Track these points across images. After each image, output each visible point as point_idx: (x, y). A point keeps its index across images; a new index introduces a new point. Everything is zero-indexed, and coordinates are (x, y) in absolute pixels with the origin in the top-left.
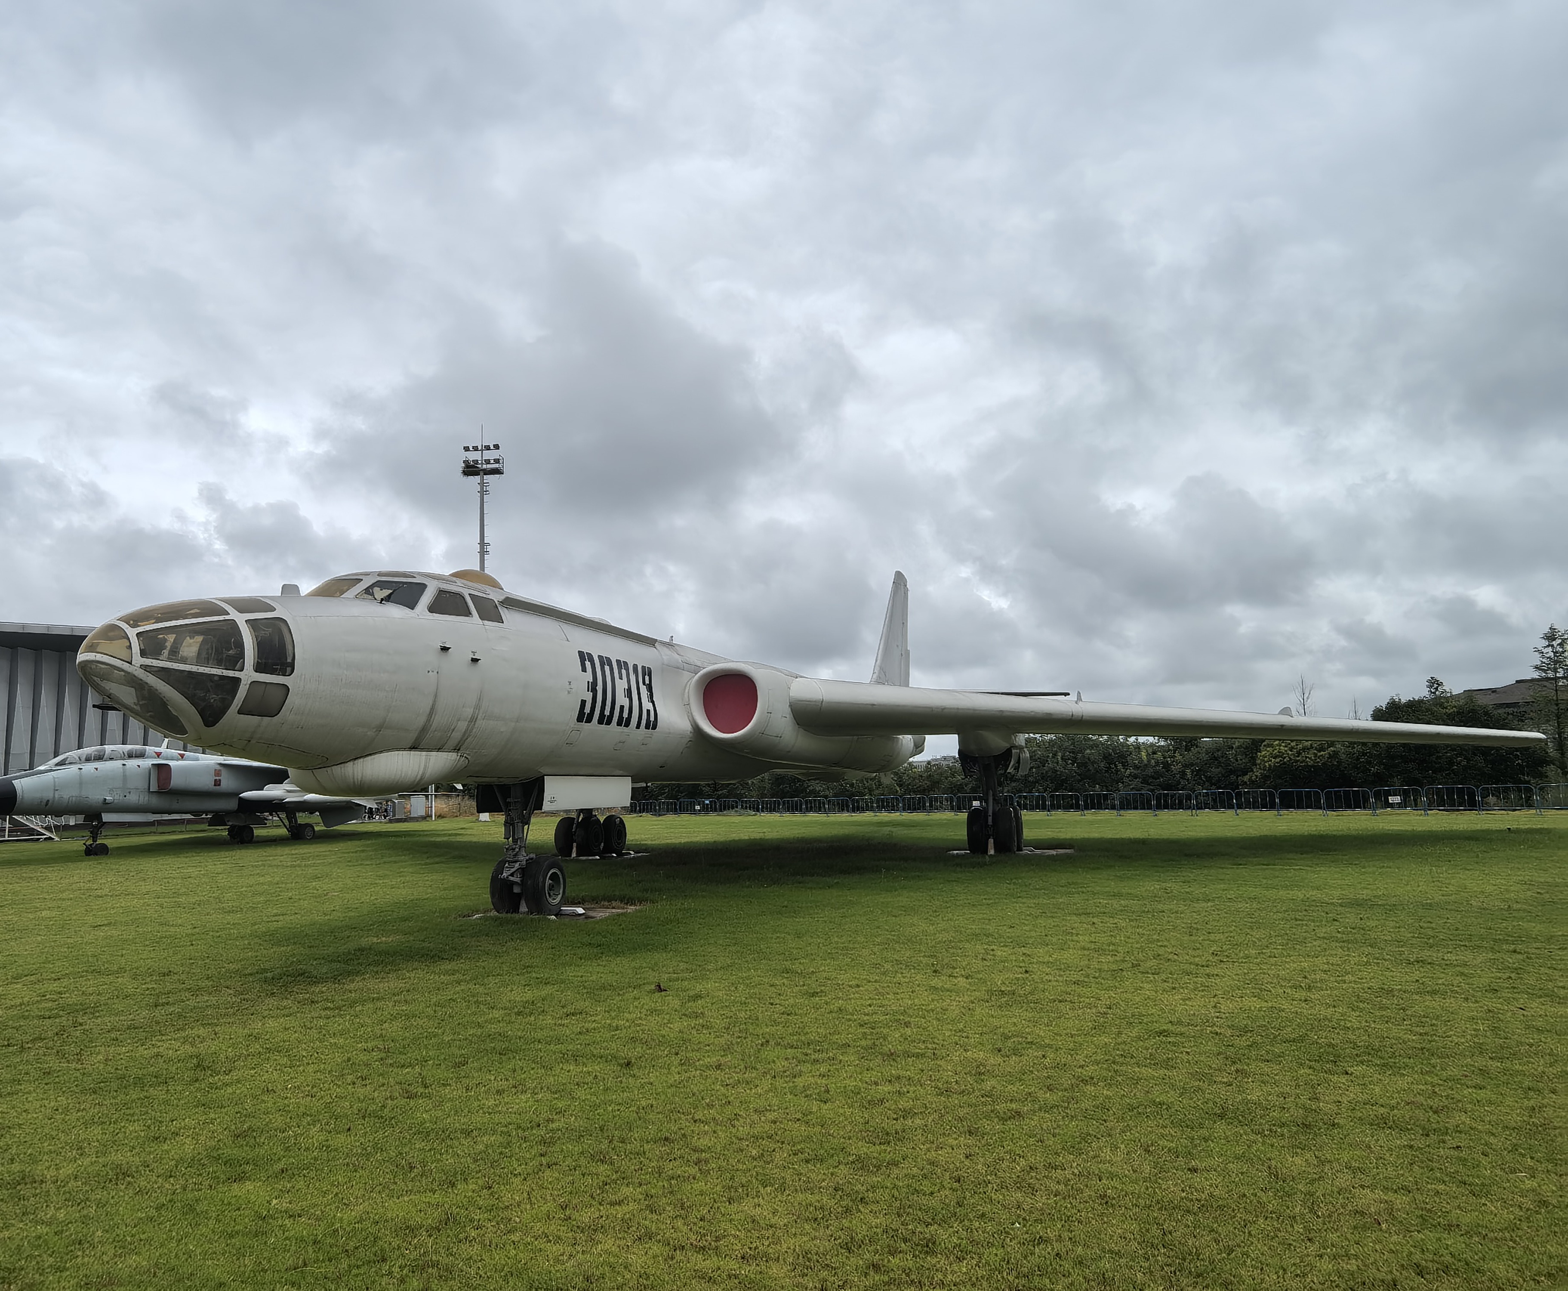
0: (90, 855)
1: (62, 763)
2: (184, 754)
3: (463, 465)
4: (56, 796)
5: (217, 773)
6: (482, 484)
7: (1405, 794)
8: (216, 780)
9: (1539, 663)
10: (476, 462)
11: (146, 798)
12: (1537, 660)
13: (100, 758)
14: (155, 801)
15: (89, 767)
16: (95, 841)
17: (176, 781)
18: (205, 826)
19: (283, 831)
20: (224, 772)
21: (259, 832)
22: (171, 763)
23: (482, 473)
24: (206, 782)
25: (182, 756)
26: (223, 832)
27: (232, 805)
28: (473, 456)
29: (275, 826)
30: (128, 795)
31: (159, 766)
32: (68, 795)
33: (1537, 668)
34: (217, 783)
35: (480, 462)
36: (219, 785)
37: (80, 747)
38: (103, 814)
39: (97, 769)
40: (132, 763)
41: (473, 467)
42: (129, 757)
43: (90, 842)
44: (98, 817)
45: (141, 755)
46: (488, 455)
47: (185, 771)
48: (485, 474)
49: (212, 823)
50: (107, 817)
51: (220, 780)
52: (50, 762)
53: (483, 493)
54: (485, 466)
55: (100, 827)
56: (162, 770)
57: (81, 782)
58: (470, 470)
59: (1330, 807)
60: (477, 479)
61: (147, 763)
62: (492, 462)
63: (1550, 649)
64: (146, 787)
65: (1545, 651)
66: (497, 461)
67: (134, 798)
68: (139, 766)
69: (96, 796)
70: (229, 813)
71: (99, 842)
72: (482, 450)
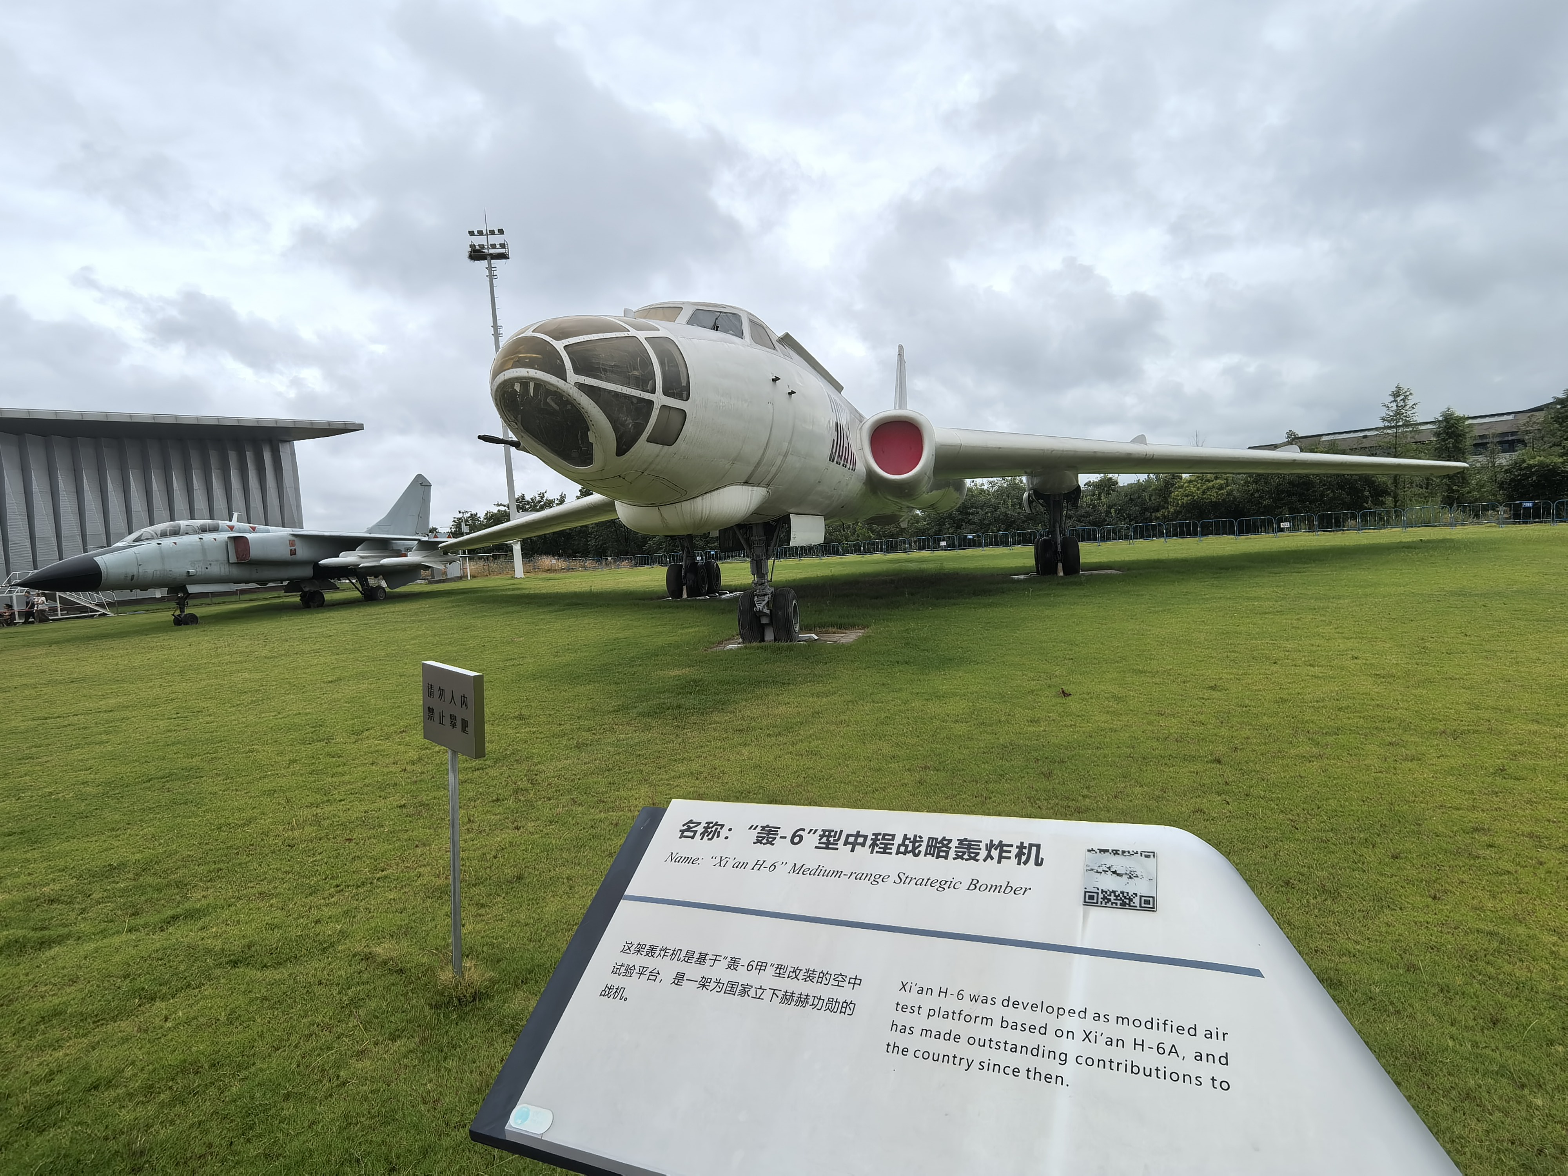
0: (180, 625)
1: (138, 539)
2: (255, 527)
3: (470, 249)
4: (140, 571)
5: (292, 543)
6: (490, 268)
7: (1292, 520)
8: (291, 550)
9: (1385, 415)
10: (482, 246)
11: (227, 570)
12: (1384, 412)
13: (176, 532)
14: (235, 572)
15: (168, 542)
16: (182, 611)
17: (255, 552)
18: (282, 593)
19: (357, 594)
20: (298, 542)
21: (329, 596)
22: (247, 535)
23: (489, 258)
24: (283, 553)
25: (254, 529)
26: (296, 599)
27: (308, 572)
28: (478, 241)
29: (348, 589)
30: (209, 567)
31: (235, 539)
32: (151, 569)
33: (1383, 419)
34: (293, 552)
35: (486, 247)
36: (295, 554)
37: (152, 523)
38: (187, 586)
39: (175, 543)
40: (209, 537)
41: (478, 251)
42: (203, 531)
43: (178, 612)
44: (183, 589)
45: (215, 529)
46: (493, 239)
47: (263, 542)
48: (492, 258)
49: (288, 589)
50: (192, 589)
51: (295, 549)
52: (125, 539)
53: (491, 276)
54: (490, 251)
55: (186, 598)
56: (239, 542)
57: (163, 556)
58: (477, 254)
59: (1241, 532)
60: (485, 263)
61: (223, 536)
62: (498, 246)
63: (1394, 404)
64: (226, 559)
65: (1390, 405)
66: (503, 246)
67: (216, 570)
68: (215, 539)
69: (179, 568)
70: (304, 580)
71: (187, 611)
72: (487, 235)
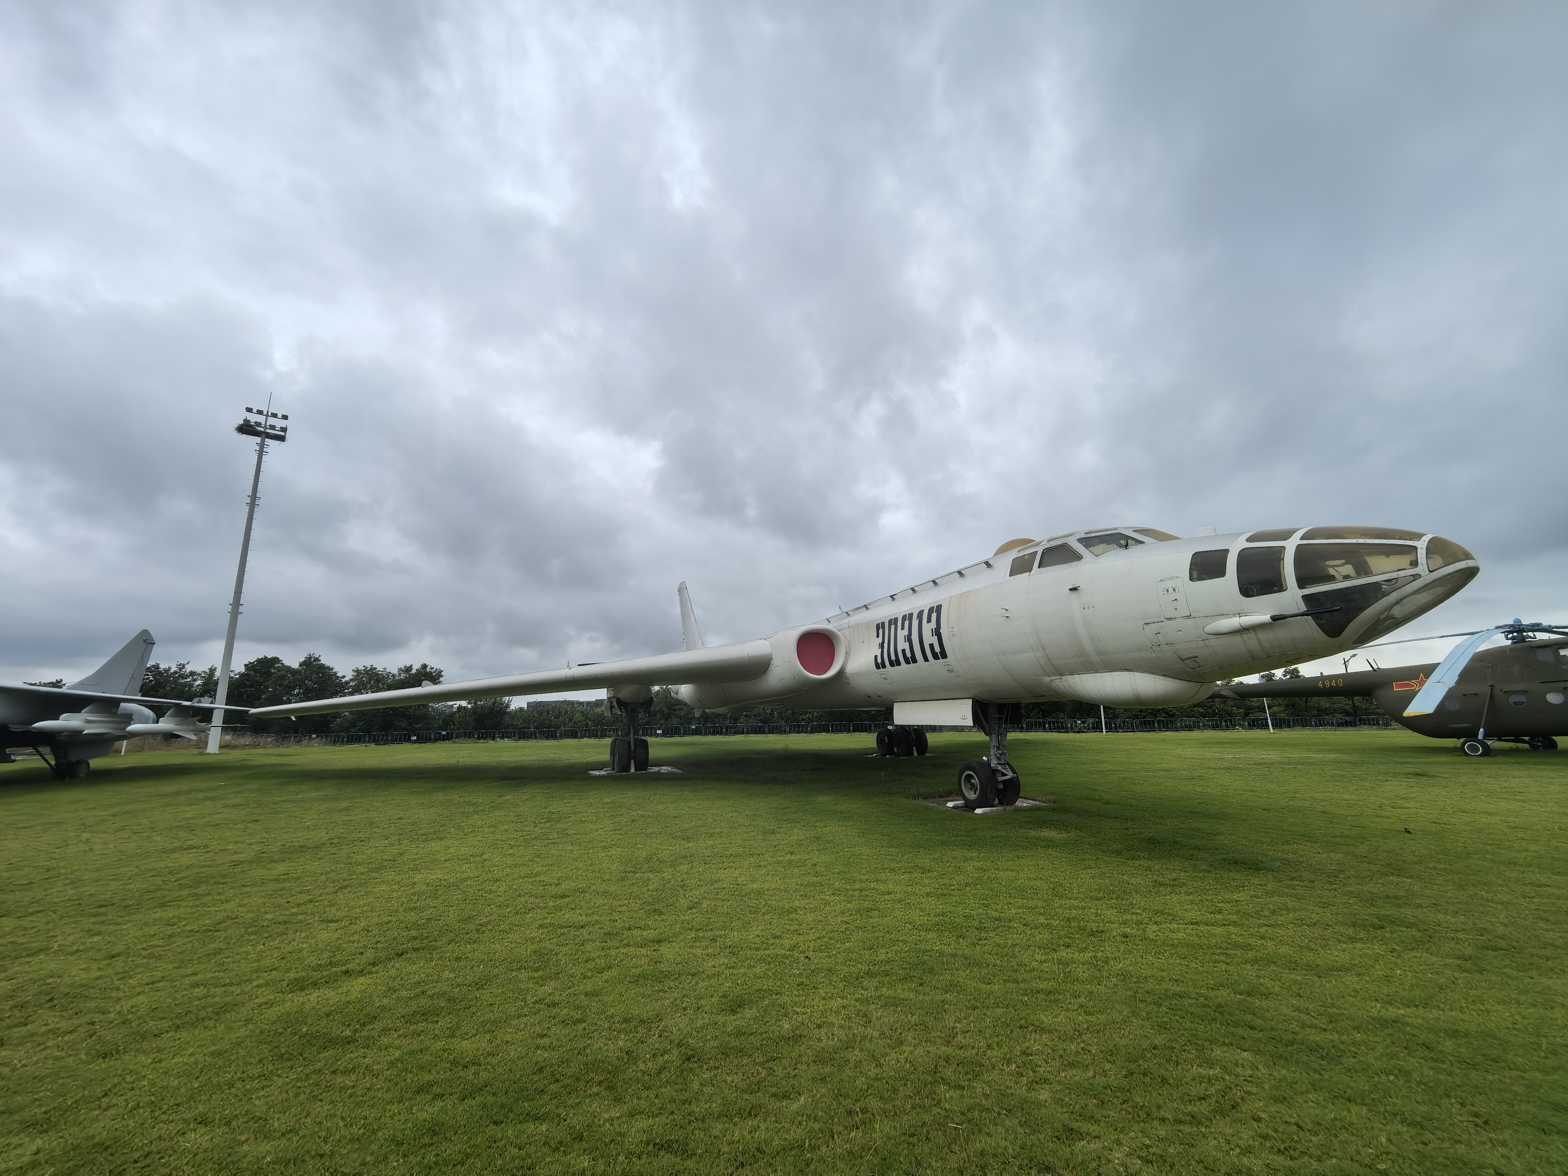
3: (240, 423)
6: (262, 445)
10: (257, 424)
23: (263, 435)
28: (253, 418)
35: (262, 425)
41: (251, 426)
46: (272, 421)
48: (267, 437)
53: (261, 453)
54: (268, 431)
58: (246, 429)
60: (256, 439)
62: (278, 429)
66: (284, 430)
